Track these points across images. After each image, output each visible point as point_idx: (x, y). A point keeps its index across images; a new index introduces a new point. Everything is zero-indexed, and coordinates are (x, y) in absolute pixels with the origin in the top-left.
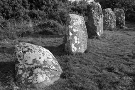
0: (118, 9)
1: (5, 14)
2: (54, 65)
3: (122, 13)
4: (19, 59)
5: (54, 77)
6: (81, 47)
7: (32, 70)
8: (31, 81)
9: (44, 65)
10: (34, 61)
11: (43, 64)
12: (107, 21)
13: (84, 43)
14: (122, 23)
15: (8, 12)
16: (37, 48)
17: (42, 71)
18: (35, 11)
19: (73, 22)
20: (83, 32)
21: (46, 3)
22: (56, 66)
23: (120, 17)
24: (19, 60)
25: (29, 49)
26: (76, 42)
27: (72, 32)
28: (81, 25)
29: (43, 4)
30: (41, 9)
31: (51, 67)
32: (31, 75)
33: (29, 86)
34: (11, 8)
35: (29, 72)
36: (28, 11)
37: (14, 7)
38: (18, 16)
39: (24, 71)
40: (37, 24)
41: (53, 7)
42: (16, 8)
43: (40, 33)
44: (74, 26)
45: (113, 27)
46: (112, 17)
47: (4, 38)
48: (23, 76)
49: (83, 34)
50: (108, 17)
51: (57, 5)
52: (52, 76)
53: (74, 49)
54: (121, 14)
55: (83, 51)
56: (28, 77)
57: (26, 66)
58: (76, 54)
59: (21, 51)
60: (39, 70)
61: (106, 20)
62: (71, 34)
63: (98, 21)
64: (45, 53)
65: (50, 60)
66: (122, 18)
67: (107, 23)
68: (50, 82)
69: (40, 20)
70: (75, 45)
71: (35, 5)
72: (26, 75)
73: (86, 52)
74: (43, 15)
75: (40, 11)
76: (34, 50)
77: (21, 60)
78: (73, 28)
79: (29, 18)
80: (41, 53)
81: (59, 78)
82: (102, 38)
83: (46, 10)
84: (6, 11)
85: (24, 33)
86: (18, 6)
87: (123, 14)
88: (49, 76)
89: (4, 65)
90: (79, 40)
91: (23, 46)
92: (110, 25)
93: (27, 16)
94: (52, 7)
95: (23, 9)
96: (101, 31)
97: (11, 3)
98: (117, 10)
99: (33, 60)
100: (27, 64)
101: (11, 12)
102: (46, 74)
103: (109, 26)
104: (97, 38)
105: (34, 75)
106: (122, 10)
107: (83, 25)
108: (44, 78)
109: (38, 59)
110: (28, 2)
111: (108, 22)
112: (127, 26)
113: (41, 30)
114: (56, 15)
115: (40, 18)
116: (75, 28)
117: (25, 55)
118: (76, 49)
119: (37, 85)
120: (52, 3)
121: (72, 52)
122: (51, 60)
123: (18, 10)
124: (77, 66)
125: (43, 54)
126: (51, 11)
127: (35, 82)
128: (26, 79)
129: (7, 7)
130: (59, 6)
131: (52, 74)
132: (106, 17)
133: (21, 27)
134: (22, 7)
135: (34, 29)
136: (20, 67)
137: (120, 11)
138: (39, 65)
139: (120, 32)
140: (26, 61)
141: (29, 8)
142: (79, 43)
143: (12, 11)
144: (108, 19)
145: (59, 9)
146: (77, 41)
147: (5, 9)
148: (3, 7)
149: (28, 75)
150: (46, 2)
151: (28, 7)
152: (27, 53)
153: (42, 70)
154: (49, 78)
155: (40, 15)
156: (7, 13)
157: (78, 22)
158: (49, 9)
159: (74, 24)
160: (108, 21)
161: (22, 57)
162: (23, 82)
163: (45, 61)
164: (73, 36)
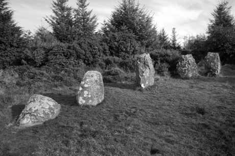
2: (44, 113)
4: (26, 106)
5: (37, 122)
6: (93, 100)
7: (25, 115)
9: (34, 112)
13: (97, 97)
14: (215, 70)
17: (29, 117)
18: (111, 58)
19: (86, 79)
20: (99, 87)
21: (124, 50)
22: (46, 114)
23: (213, 63)
25: (34, 100)
26: (85, 96)
27: (83, 87)
28: (96, 81)
29: (122, 51)
31: (38, 115)
32: (23, 118)
33: (18, 125)
34: (92, 56)
35: (23, 116)
41: (133, 53)
42: (96, 56)
44: (86, 82)
45: (190, 75)
48: (20, 118)
49: (98, 89)
52: (35, 121)
53: (81, 101)
54: (214, 59)
55: (95, 103)
58: (83, 106)
59: (30, 101)
61: (183, 68)
62: (81, 89)
64: (43, 104)
65: (43, 109)
66: (215, 63)
67: (183, 71)
68: (31, 124)
70: (84, 98)
71: (115, 52)
74: (117, 62)
75: (116, 58)
78: (84, 84)
79: (105, 64)
81: (41, 123)
82: (147, 90)
84: (87, 59)
86: (98, 54)
87: (217, 59)
88: (33, 120)
92: (187, 73)
94: (131, 53)
95: (103, 56)
96: (147, 83)
97: (93, 52)
98: (211, 55)
99: (30, 108)
100: (26, 110)
101: (91, 59)
102: (31, 119)
103: (185, 74)
104: (141, 90)
107: (98, 81)
108: (28, 121)
109: (33, 108)
110: (108, 50)
112: (223, 74)
116: (87, 84)
117: (30, 104)
118: (84, 102)
120: (131, 49)
122: (45, 109)
125: (40, 104)
127: (21, 123)
129: (88, 56)
130: (138, 52)
131: (36, 119)
132: (182, 64)
134: (102, 54)
136: (23, 112)
137: (215, 55)
138: (31, 112)
140: (27, 108)
141: (109, 55)
142: (90, 96)
146: (88, 95)
147: (86, 57)
148: (85, 55)
152: (32, 102)
154: (32, 122)
155: (114, 62)
156: (88, 60)
159: (88, 80)
160: (185, 68)
162: (18, 122)
163: (37, 110)
164: (82, 91)
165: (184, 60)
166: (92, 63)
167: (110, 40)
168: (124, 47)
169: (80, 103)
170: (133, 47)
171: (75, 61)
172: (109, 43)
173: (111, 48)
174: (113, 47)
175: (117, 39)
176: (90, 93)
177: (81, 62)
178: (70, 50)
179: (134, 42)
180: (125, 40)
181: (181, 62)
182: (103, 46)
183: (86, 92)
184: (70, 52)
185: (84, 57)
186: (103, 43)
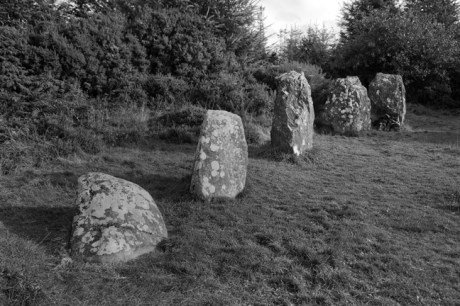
0: (388, 76)
1: (89, 85)
2: (148, 222)
3: (398, 88)
4: (82, 206)
5: (143, 246)
6: (228, 185)
7: (100, 230)
8: (95, 250)
9: (126, 221)
10: (108, 212)
11: (123, 218)
12: (343, 111)
13: (236, 176)
14: (396, 115)
15: (95, 80)
16: (119, 187)
17: (119, 234)
18: (161, 79)
19: (211, 130)
20: (238, 151)
21: (190, 58)
22: (152, 224)
23: (391, 99)
24: (81, 209)
25: (102, 187)
26: (214, 174)
27: (208, 152)
28: (233, 136)
29: (183, 60)
30: (175, 74)
31: (138, 227)
32: (97, 238)
33: (90, 259)
34: (104, 70)
35: (95, 233)
36: (144, 77)
37: (111, 68)
38: (118, 90)
39: (86, 230)
40: (159, 114)
41: (209, 67)
42: (114, 70)
43: (162, 137)
44: (213, 138)
45: (359, 127)
46: (358, 101)
47: (73, 150)
48: (84, 239)
49: (236, 157)
50: (348, 101)
51: (219, 62)
52: (137, 243)
53: (207, 188)
55: (232, 193)
56: (91, 242)
57: (93, 222)
58: (212, 201)
59: (88, 191)
60: (113, 230)
61: (343, 109)
62: (203, 156)
63: (297, 117)
64: (133, 199)
65: (140, 212)
66: (396, 100)
67: (343, 117)
68: (131, 254)
69: (170, 101)
70: (212, 181)
71: (163, 62)
72: (88, 238)
73: (240, 196)
74: (178, 90)
75: (172, 78)
76: (112, 190)
77: (85, 208)
78: (210, 144)
79: (145, 95)
80: (125, 197)
81: (152, 249)
82: (305, 160)
83: (190, 75)
84: (90, 77)
85: (124, 136)
86: (121, 66)
87: (400, 89)
88: (132, 243)
89: (58, 214)
90: (224, 170)
91: (93, 180)
92: (351, 121)
93: (140, 90)
94: (205, 67)
95: (133, 73)
96: (304, 144)
97: (105, 58)
98: (385, 80)
99: (106, 210)
100: (95, 218)
101: (102, 79)
102: (125, 238)
103: (348, 124)
104: (292, 160)
105: (102, 239)
106: (399, 78)
107: (237, 137)
108: (121, 246)
109: (115, 209)
110: (146, 55)
111: (347, 114)
112: (411, 124)
113: (165, 131)
114: (211, 91)
115: (171, 96)
116: (215, 143)
117: (94, 199)
118: (213, 189)
119: (104, 259)
120: (205, 57)
121: (202, 195)
122: (144, 212)
123: (119, 75)
124: (201, 228)
125: (129, 198)
126: (201, 77)
127: (101, 253)
128: (88, 247)
129: (94, 69)
130: (224, 66)
131: (139, 239)
132: (341, 100)
133: (118, 121)
134: (130, 67)
135: (150, 125)
136: (81, 222)
137: (394, 80)
138: (116, 220)
139: (374, 143)
140: (93, 211)
141: (148, 69)
142: (222, 175)
143: (105, 78)
144: (348, 106)
145: (222, 74)
146: (219, 171)
147: (89, 72)
148: (84, 67)
149: (92, 239)
150: (192, 54)
151: (145, 67)
152: (98, 195)
153: (119, 231)
154: (131, 246)
155: (171, 89)
156: (94, 82)
157: (225, 130)
158: (198, 73)
159: (215, 133)
160: (347, 110)
161: (87, 204)
162: (82, 251)
163: (129, 214)
164: (207, 161)
165: (344, 90)
166: (106, 89)
167: (149, 30)
168: (189, 51)
169: (205, 193)
170: (209, 51)
171: (57, 81)
172: (145, 37)
173: (152, 50)
174: (158, 49)
175: (168, 29)
176: (223, 167)
177: (76, 87)
178: (39, 49)
179: (211, 39)
180: (189, 33)
181: (338, 95)
182: (131, 45)
183: (215, 165)
184: (39, 55)
185: (83, 71)
186: (130, 36)
